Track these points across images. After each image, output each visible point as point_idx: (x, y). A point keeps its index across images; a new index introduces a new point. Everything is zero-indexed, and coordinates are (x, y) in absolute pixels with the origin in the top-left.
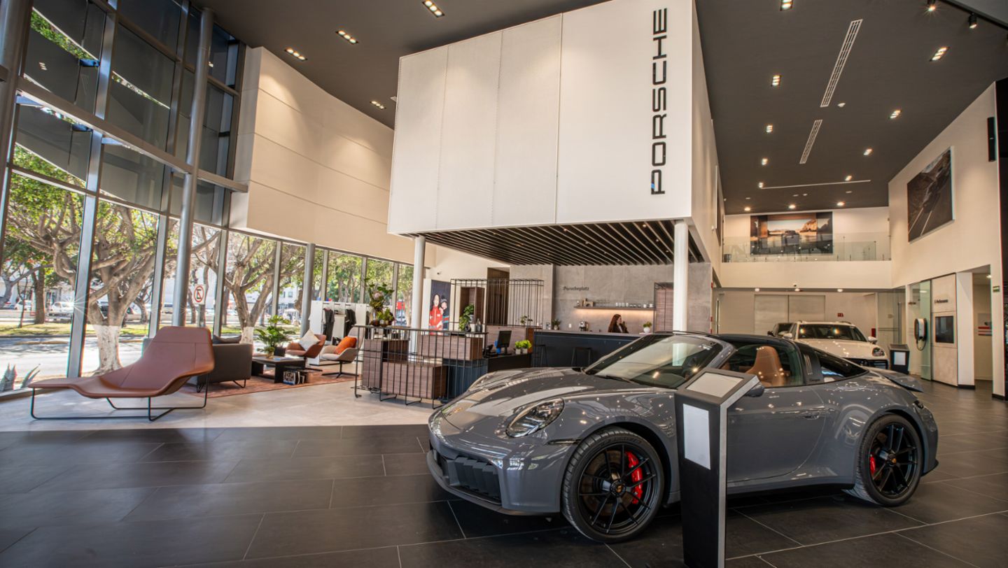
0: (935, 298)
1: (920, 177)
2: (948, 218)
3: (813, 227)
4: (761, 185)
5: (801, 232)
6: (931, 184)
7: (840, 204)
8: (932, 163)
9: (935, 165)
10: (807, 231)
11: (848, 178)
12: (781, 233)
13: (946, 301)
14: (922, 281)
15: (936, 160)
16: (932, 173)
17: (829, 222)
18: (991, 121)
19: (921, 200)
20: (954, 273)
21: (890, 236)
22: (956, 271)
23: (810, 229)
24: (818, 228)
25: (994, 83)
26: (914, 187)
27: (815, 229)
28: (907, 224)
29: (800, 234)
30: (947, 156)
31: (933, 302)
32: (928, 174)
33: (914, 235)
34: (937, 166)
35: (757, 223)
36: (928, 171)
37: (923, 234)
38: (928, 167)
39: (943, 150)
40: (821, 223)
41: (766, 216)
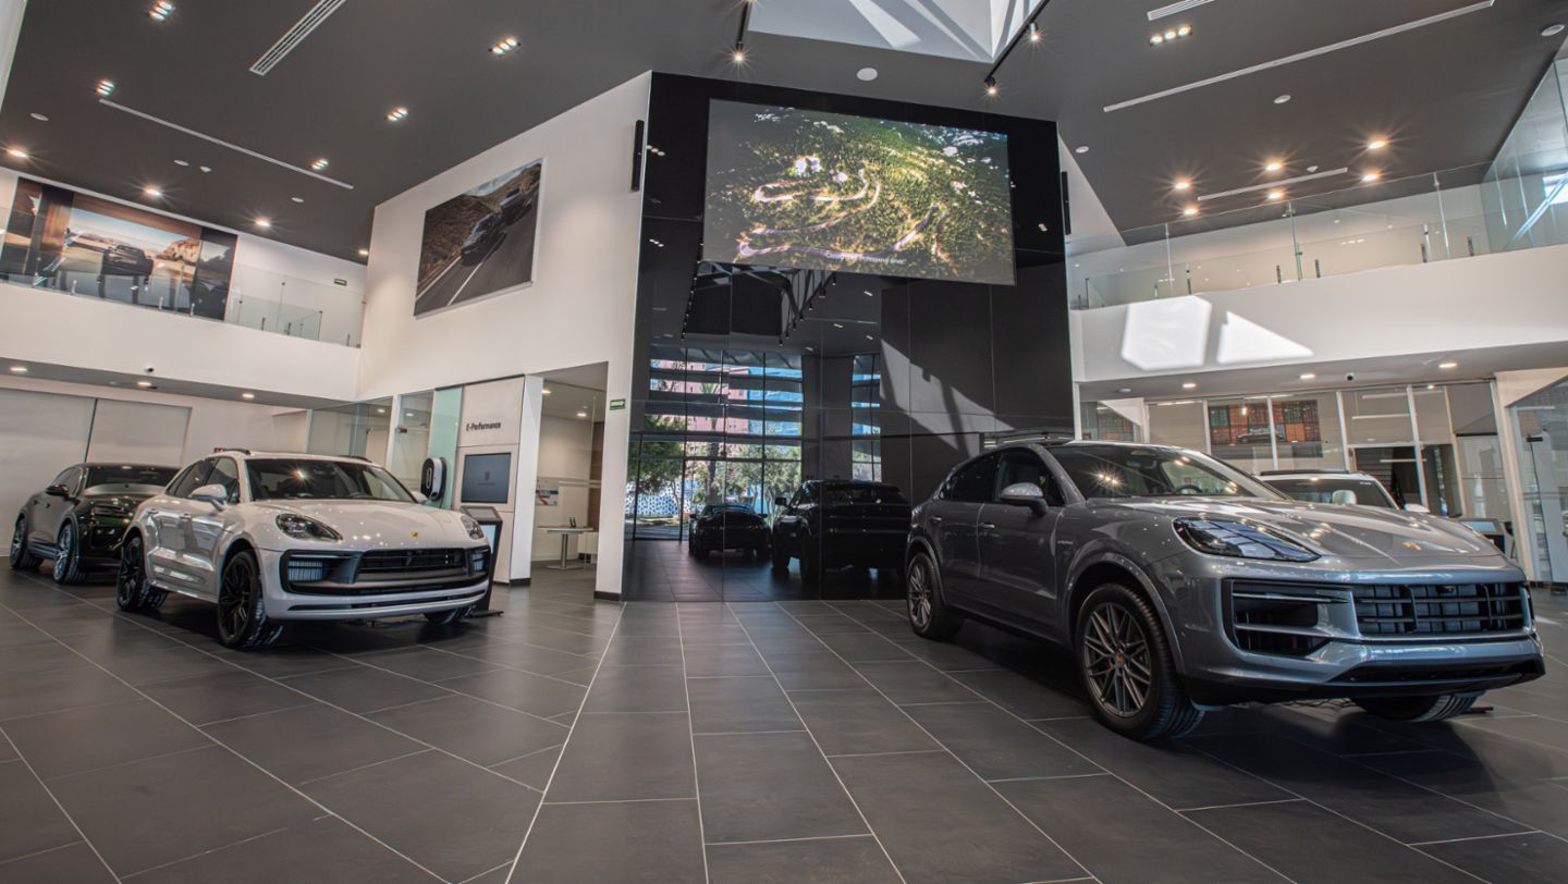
0: (469, 418)
1: (460, 202)
2: (524, 275)
3: (191, 254)
4: (106, 88)
5: (160, 257)
6: (488, 216)
7: (263, 223)
8: (495, 181)
9: (501, 184)
10: (175, 260)
11: (321, 164)
12: (105, 247)
13: (498, 425)
14: (438, 389)
15: (505, 177)
16: (491, 198)
17: (226, 254)
18: (640, 124)
19: (457, 241)
20: (523, 375)
21: (364, 303)
22: (525, 373)
23: (181, 257)
24: (199, 260)
25: (650, 72)
26: (442, 221)
27: (194, 259)
28: (415, 284)
29: (155, 261)
30: (534, 173)
31: (464, 427)
32: (482, 198)
33: (429, 301)
34: (506, 187)
35: (37, 203)
36: (482, 193)
37: (454, 302)
38: (483, 187)
39: (525, 161)
40: (210, 252)
41: (72, 193)
